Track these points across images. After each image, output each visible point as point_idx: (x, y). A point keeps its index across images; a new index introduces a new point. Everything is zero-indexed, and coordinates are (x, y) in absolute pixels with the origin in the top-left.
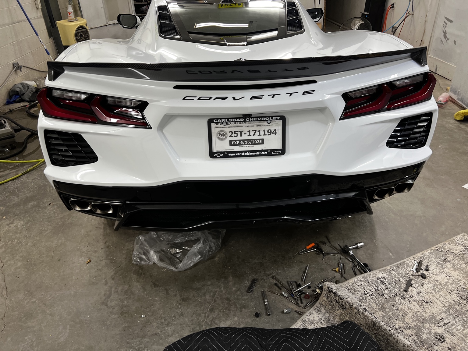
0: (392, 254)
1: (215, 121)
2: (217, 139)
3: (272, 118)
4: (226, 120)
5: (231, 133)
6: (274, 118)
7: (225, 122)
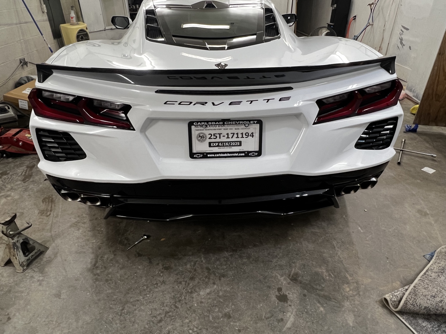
0: (361, 228)
1: (196, 124)
2: (197, 141)
3: (250, 122)
5: (210, 135)
6: (251, 122)
7: (205, 125)
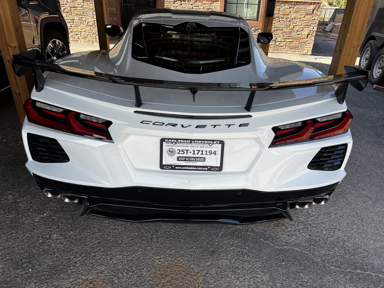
1: (167, 141)
2: (167, 155)
3: (213, 142)
4: (176, 140)
5: (179, 151)
7: (175, 142)
